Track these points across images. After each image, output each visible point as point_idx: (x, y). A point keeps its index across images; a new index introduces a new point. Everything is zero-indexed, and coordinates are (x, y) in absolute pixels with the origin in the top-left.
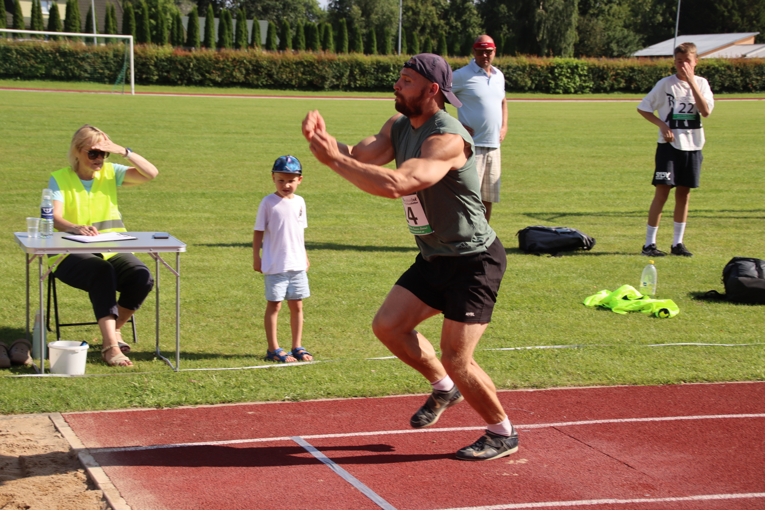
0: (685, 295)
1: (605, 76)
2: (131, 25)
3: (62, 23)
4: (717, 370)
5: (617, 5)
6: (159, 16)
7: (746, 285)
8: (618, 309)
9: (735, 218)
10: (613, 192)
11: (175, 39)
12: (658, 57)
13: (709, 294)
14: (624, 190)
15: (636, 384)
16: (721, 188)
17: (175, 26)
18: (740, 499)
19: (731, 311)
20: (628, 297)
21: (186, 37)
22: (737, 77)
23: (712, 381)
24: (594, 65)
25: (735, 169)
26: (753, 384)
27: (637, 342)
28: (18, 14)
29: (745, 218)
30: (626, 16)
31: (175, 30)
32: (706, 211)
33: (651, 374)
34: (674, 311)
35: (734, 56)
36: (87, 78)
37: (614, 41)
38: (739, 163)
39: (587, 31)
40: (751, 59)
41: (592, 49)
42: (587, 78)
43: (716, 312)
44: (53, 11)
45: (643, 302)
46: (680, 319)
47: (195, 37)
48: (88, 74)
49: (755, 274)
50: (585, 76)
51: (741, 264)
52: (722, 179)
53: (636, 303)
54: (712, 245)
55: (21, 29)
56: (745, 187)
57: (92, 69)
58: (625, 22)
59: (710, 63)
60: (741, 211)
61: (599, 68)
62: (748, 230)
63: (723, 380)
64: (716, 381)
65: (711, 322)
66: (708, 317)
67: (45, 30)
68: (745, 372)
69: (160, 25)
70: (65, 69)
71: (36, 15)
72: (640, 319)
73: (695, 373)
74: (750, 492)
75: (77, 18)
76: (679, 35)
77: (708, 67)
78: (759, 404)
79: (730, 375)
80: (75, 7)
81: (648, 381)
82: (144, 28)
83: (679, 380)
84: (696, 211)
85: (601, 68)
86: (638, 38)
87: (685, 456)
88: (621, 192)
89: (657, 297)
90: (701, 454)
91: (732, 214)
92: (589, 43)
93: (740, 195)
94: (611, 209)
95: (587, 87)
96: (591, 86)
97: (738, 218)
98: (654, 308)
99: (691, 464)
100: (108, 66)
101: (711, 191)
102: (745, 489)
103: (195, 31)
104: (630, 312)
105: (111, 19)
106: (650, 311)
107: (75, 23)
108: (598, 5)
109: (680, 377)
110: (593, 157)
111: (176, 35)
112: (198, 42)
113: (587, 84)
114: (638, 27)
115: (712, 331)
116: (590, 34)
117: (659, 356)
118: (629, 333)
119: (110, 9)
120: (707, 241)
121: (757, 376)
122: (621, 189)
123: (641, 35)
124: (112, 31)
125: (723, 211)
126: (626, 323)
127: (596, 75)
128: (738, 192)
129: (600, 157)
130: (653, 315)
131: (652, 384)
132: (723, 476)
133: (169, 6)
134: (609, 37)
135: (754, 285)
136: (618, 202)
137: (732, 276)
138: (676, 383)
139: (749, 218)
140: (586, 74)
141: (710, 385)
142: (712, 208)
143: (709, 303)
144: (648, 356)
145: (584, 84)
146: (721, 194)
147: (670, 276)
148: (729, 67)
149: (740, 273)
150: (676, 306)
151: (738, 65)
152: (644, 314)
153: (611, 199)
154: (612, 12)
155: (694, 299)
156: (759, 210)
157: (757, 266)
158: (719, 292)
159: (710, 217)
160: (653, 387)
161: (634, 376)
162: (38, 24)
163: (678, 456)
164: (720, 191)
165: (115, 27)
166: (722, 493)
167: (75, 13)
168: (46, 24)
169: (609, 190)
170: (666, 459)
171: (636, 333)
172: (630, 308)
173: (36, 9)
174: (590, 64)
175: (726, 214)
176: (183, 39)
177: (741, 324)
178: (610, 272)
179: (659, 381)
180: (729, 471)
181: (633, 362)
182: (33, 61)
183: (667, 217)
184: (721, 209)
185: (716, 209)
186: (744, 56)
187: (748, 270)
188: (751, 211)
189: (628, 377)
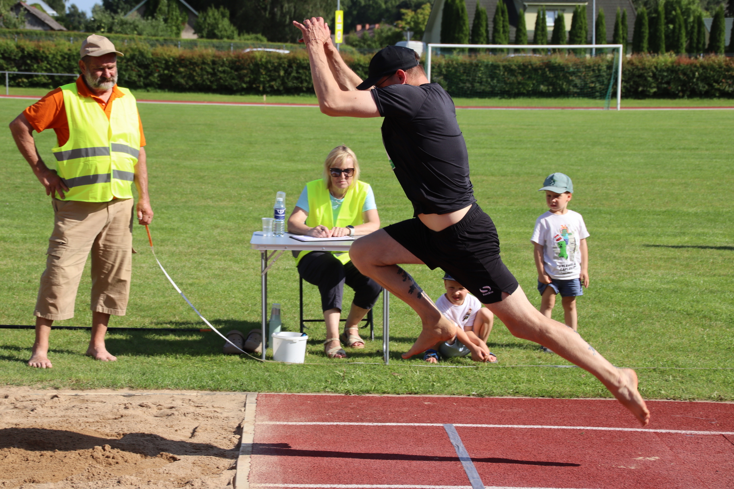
2: (643, 32)
3: (567, 35)
6: (677, 20)
11: (695, 45)
17: (696, 30)
21: (707, 42)
28: (522, 28)
31: (695, 34)
36: (576, 93)
44: (559, 22)
47: (719, 41)
48: (578, 89)
55: (523, 44)
57: (582, 83)
67: (548, 43)
69: (677, 31)
70: (552, 84)
71: (540, 28)
75: (583, 27)
80: (582, 16)
82: (658, 34)
100: (601, 79)
103: (720, 35)
105: (621, 27)
107: (580, 33)
111: (695, 41)
112: (723, 47)
119: (621, 15)
124: (621, 41)
133: (693, 7)
162: (541, 38)
165: (625, 35)
167: (582, 22)
168: (550, 36)
173: (541, 21)
176: (704, 44)
182: (520, 78)
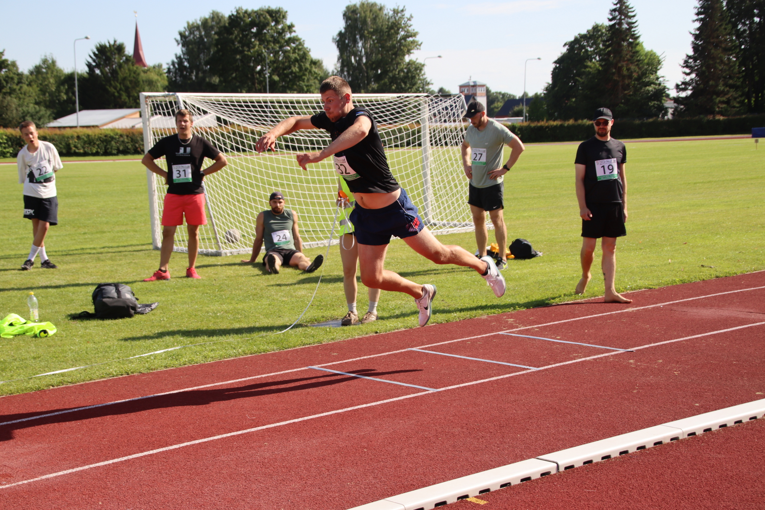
0: (64, 317)
1: (23, 143)
4: (80, 373)
5: (28, 85)
7: (109, 304)
8: (6, 334)
9: (112, 252)
10: (16, 239)
12: (65, 128)
13: (82, 314)
14: (27, 236)
15: (12, 393)
16: (106, 230)
18: (78, 471)
19: (97, 326)
20: (13, 323)
22: (128, 143)
23: (75, 383)
24: (12, 135)
25: (119, 214)
26: (106, 381)
27: (18, 360)
29: (120, 252)
30: (36, 95)
32: (90, 249)
33: (25, 384)
34: (52, 330)
35: (124, 127)
37: (28, 115)
38: (122, 210)
39: (4, 107)
40: (137, 129)
41: (10, 122)
42: (7, 145)
43: (86, 328)
45: (26, 327)
46: (57, 336)
49: (115, 295)
50: (5, 143)
51: (104, 289)
52: (107, 223)
53: (21, 328)
54: (91, 275)
56: (124, 228)
58: (35, 100)
59: (108, 132)
60: (118, 247)
61: (16, 137)
62: (121, 262)
63: (84, 381)
64: (79, 382)
65: (81, 336)
66: (80, 333)
68: (101, 372)
72: (24, 341)
73: (62, 378)
74: (88, 465)
76: (80, 110)
77: (106, 136)
78: (108, 395)
79: (90, 376)
81: (22, 390)
83: (48, 386)
84: (83, 249)
85: (18, 137)
86: (49, 113)
87: (43, 446)
88: (24, 238)
89: (41, 321)
90: (56, 441)
91: (110, 250)
92: (7, 117)
93: (120, 234)
94: (13, 253)
95: (8, 152)
96: (11, 151)
97: (114, 252)
98: (36, 330)
99: (45, 451)
101: (97, 233)
102: (84, 463)
104: (15, 335)
106: (33, 333)
108: (9, 85)
109: (50, 383)
110: (4, 210)
113: (7, 150)
114: (48, 103)
115: (80, 343)
116: (7, 109)
117: (35, 368)
118: (12, 352)
120: (87, 272)
121: (110, 374)
122: (24, 235)
123: (52, 110)
125: (104, 248)
126: (11, 345)
127: (15, 143)
128: (118, 232)
129: (10, 210)
130: (35, 336)
131: (25, 392)
132: (69, 456)
134: (24, 112)
135: (115, 304)
136: (20, 246)
137: (98, 299)
138: (45, 388)
139: (123, 252)
140: (5, 141)
141: (73, 386)
142: (95, 247)
143: (82, 321)
144: (25, 369)
145: (4, 150)
146: (105, 235)
147: (54, 303)
148: (121, 136)
149: (104, 296)
150: (54, 327)
151: (128, 134)
152: (28, 336)
153: (13, 244)
154: (23, 91)
155: (70, 319)
156: (131, 245)
157: (116, 289)
158: (90, 312)
159: (94, 254)
160: (26, 394)
161: (11, 387)
163: (36, 446)
164: (104, 232)
166: (65, 470)
169: (14, 237)
170: (25, 450)
171: (19, 352)
172: (15, 332)
174: (8, 134)
175: (106, 250)
177: (104, 336)
178: (3, 304)
179: (31, 388)
180: (75, 451)
181: (12, 376)
183: (59, 255)
184: (102, 246)
185: (98, 246)
186: (133, 127)
187: (110, 293)
188: (125, 246)
189: (6, 389)
